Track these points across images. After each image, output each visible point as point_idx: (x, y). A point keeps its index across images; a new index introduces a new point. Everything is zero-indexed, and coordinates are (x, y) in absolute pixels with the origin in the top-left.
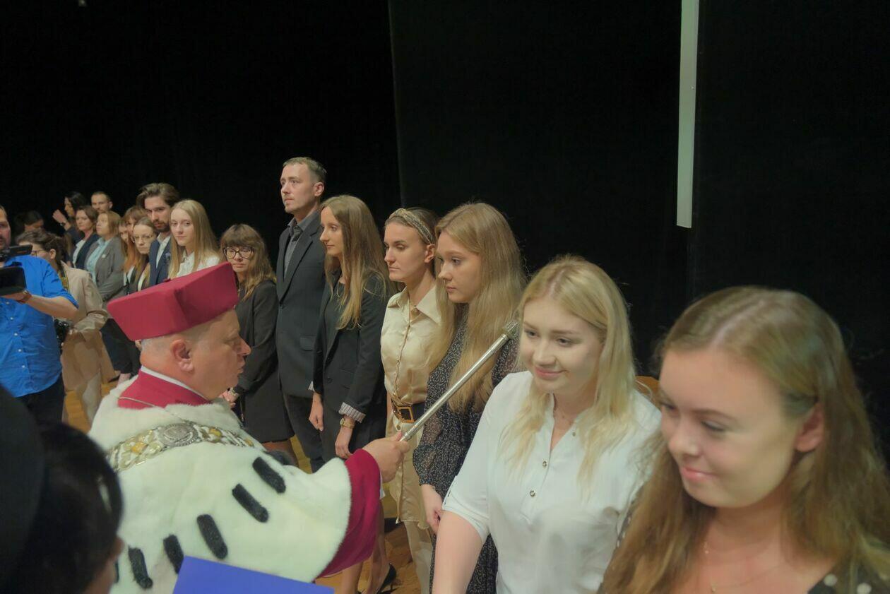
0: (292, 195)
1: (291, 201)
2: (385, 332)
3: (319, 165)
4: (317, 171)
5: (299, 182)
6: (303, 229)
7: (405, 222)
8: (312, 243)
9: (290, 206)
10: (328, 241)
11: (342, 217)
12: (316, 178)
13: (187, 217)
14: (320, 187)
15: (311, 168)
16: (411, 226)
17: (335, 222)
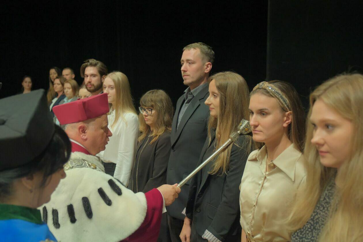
0: (188, 73)
1: (188, 77)
2: (244, 180)
3: (209, 48)
4: (207, 54)
5: (193, 63)
6: (195, 95)
7: (267, 93)
8: (199, 105)
9: (187, 80)
10: (210, 105)
11: (222, 88)
12: (207, 58)
13: (112, 84)
14: (209, 66)
15: (202, 52)
16: (273, 97)
17: (216, 91)
